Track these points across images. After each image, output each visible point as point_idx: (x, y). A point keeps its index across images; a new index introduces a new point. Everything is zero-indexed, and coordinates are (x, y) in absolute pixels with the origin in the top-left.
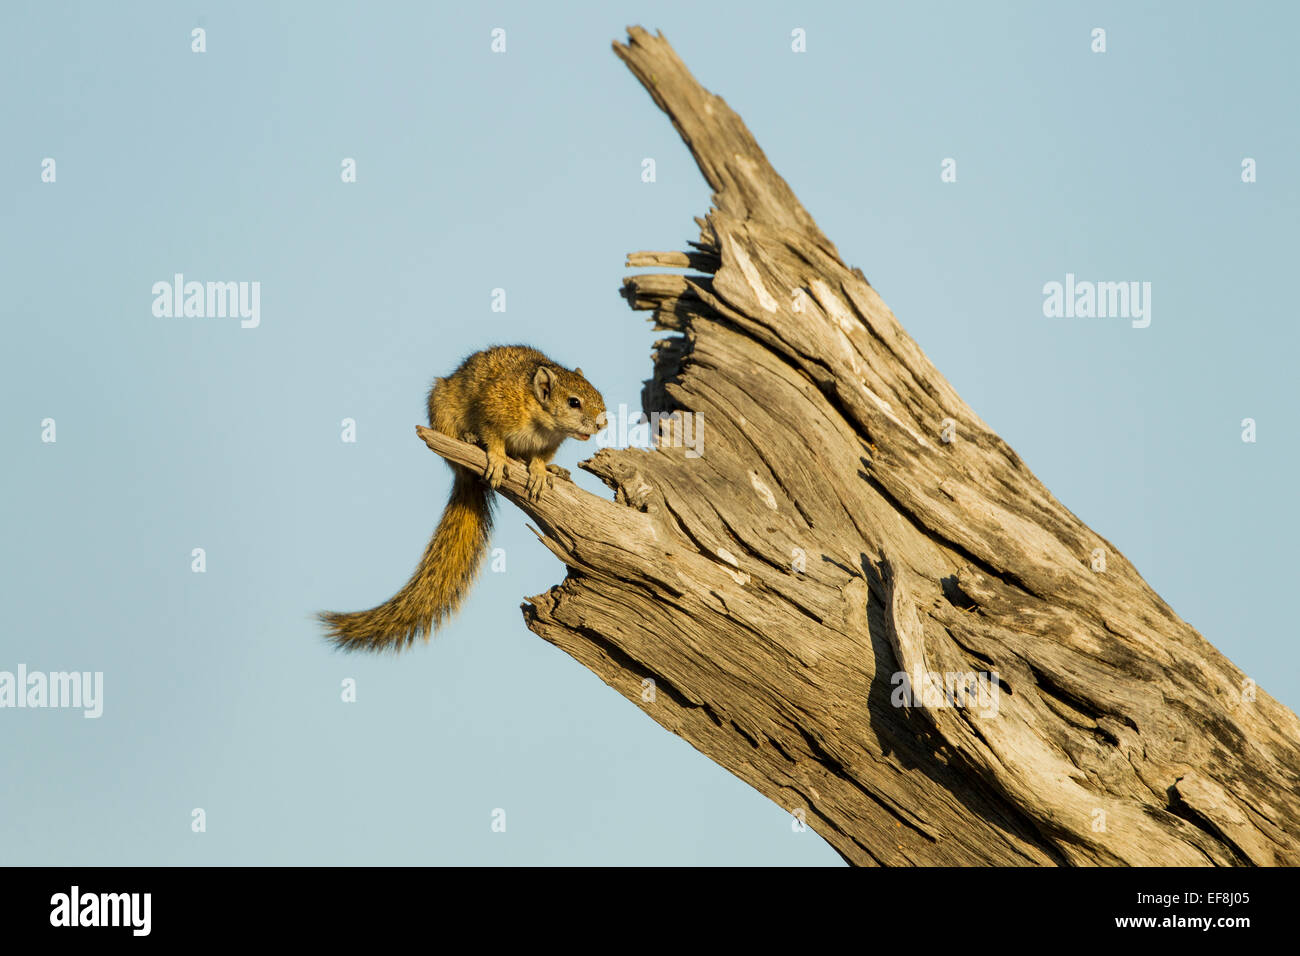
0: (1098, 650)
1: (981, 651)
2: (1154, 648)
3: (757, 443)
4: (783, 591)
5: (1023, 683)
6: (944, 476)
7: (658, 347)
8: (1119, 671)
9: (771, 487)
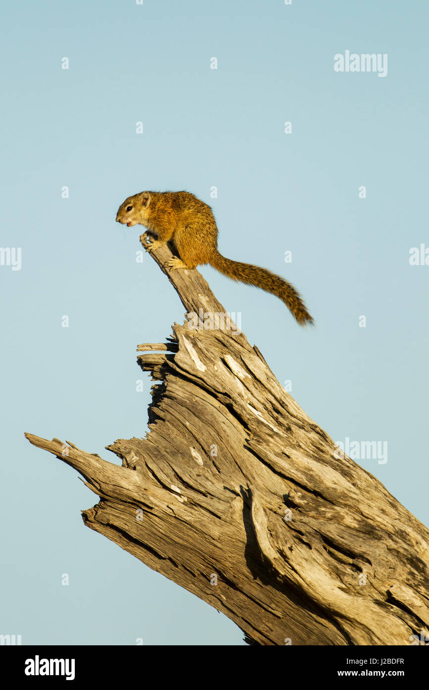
0: (357, 526)
1: (298, 529)
2: (386, 524)
3: (194, 434)
4: (202, 504)
5: (317, 544)
6: (285, 446)
7: (153, 388)
8: (367, 536)
9: (201, 455)
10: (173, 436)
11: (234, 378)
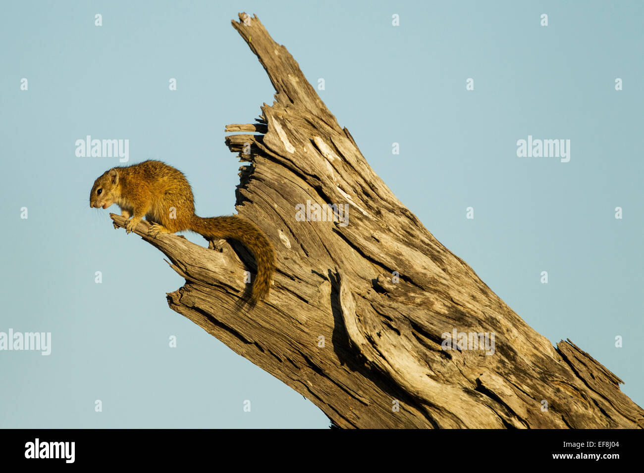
0: (447, 312)
1: (387, 315)
2: (476, 310)
3: (283, 216)
4: (290, 288)
5: (406, 330)
6: (375, 230)
7: (241, 169)
8: (457, 322)
9: (289, 238)
10: (260, 218)
11: (324, 160)
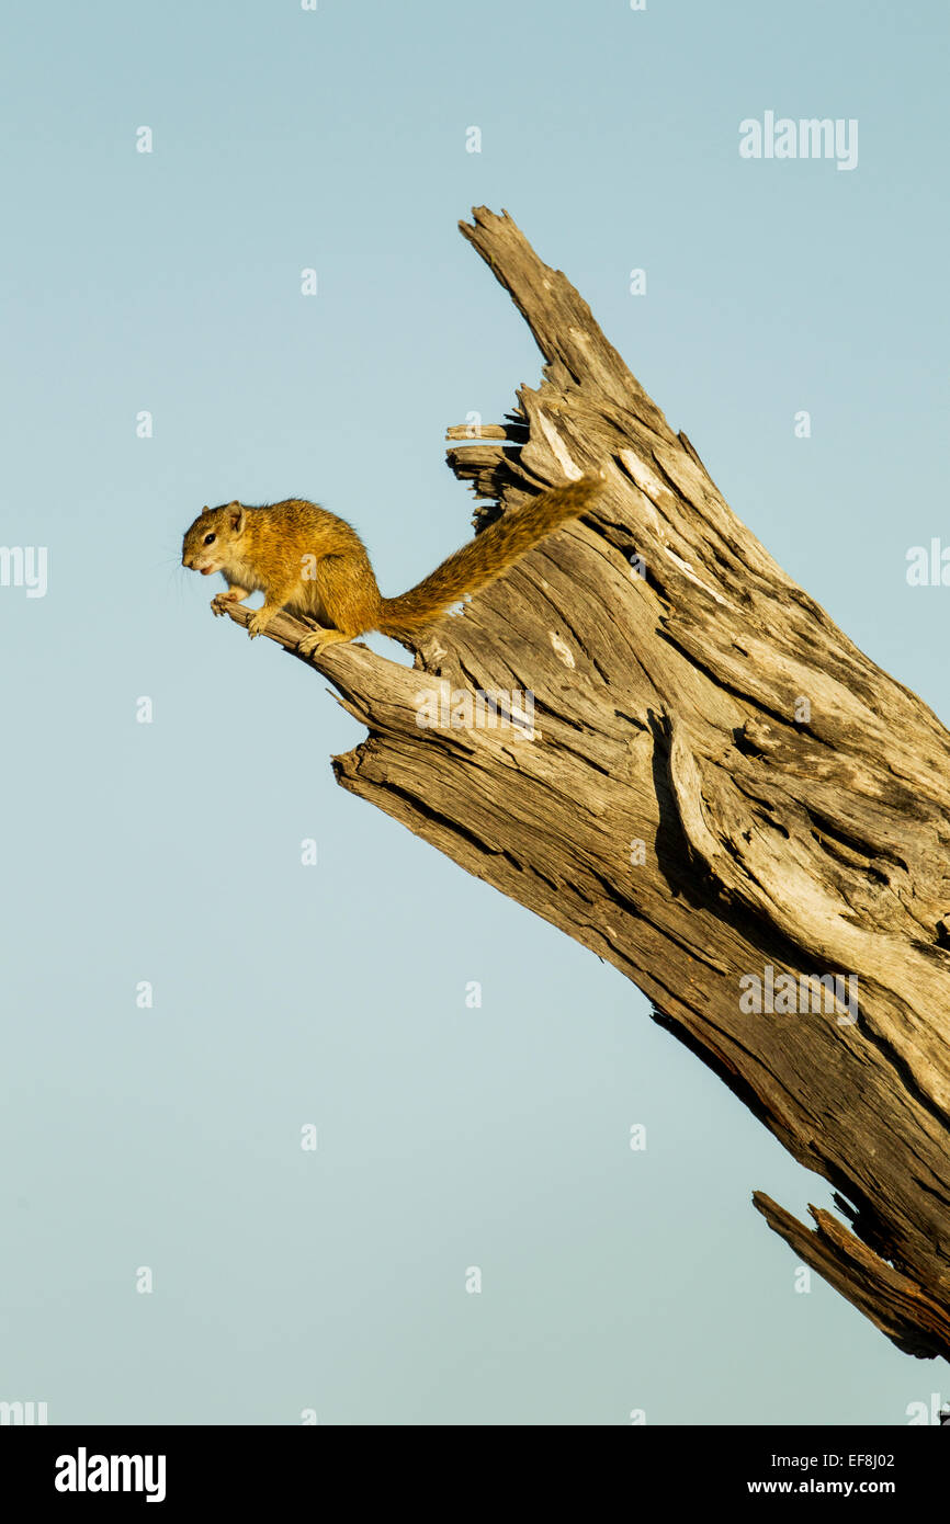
0: (879, 793)
1: (762, 798)
2: (937, 789)
3: (558, 605)
4: (573, 746)
5: (800, 828)
6: (739, 632)
7: (477, 514)
8: (899, 812)
9: (572, 647)
10: (515, 610)
11: (640, 496)
